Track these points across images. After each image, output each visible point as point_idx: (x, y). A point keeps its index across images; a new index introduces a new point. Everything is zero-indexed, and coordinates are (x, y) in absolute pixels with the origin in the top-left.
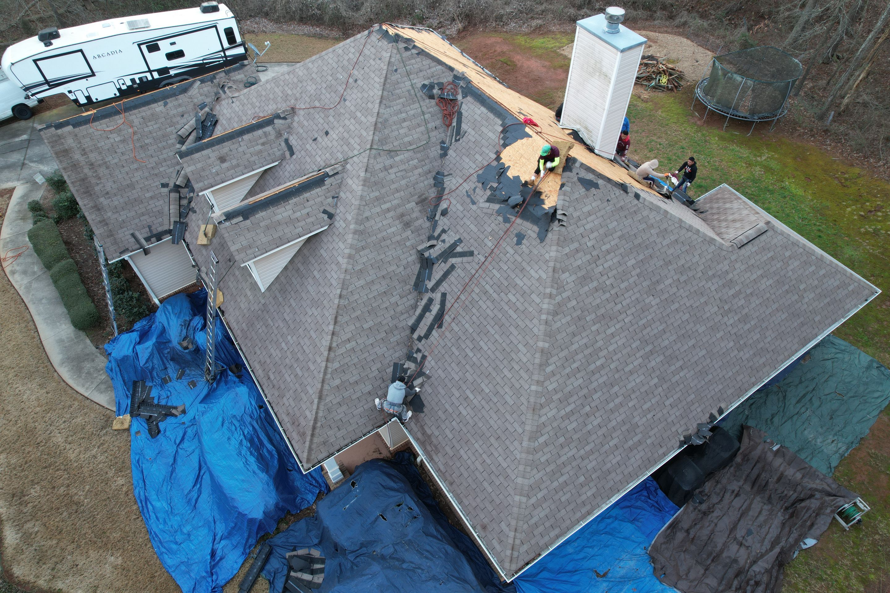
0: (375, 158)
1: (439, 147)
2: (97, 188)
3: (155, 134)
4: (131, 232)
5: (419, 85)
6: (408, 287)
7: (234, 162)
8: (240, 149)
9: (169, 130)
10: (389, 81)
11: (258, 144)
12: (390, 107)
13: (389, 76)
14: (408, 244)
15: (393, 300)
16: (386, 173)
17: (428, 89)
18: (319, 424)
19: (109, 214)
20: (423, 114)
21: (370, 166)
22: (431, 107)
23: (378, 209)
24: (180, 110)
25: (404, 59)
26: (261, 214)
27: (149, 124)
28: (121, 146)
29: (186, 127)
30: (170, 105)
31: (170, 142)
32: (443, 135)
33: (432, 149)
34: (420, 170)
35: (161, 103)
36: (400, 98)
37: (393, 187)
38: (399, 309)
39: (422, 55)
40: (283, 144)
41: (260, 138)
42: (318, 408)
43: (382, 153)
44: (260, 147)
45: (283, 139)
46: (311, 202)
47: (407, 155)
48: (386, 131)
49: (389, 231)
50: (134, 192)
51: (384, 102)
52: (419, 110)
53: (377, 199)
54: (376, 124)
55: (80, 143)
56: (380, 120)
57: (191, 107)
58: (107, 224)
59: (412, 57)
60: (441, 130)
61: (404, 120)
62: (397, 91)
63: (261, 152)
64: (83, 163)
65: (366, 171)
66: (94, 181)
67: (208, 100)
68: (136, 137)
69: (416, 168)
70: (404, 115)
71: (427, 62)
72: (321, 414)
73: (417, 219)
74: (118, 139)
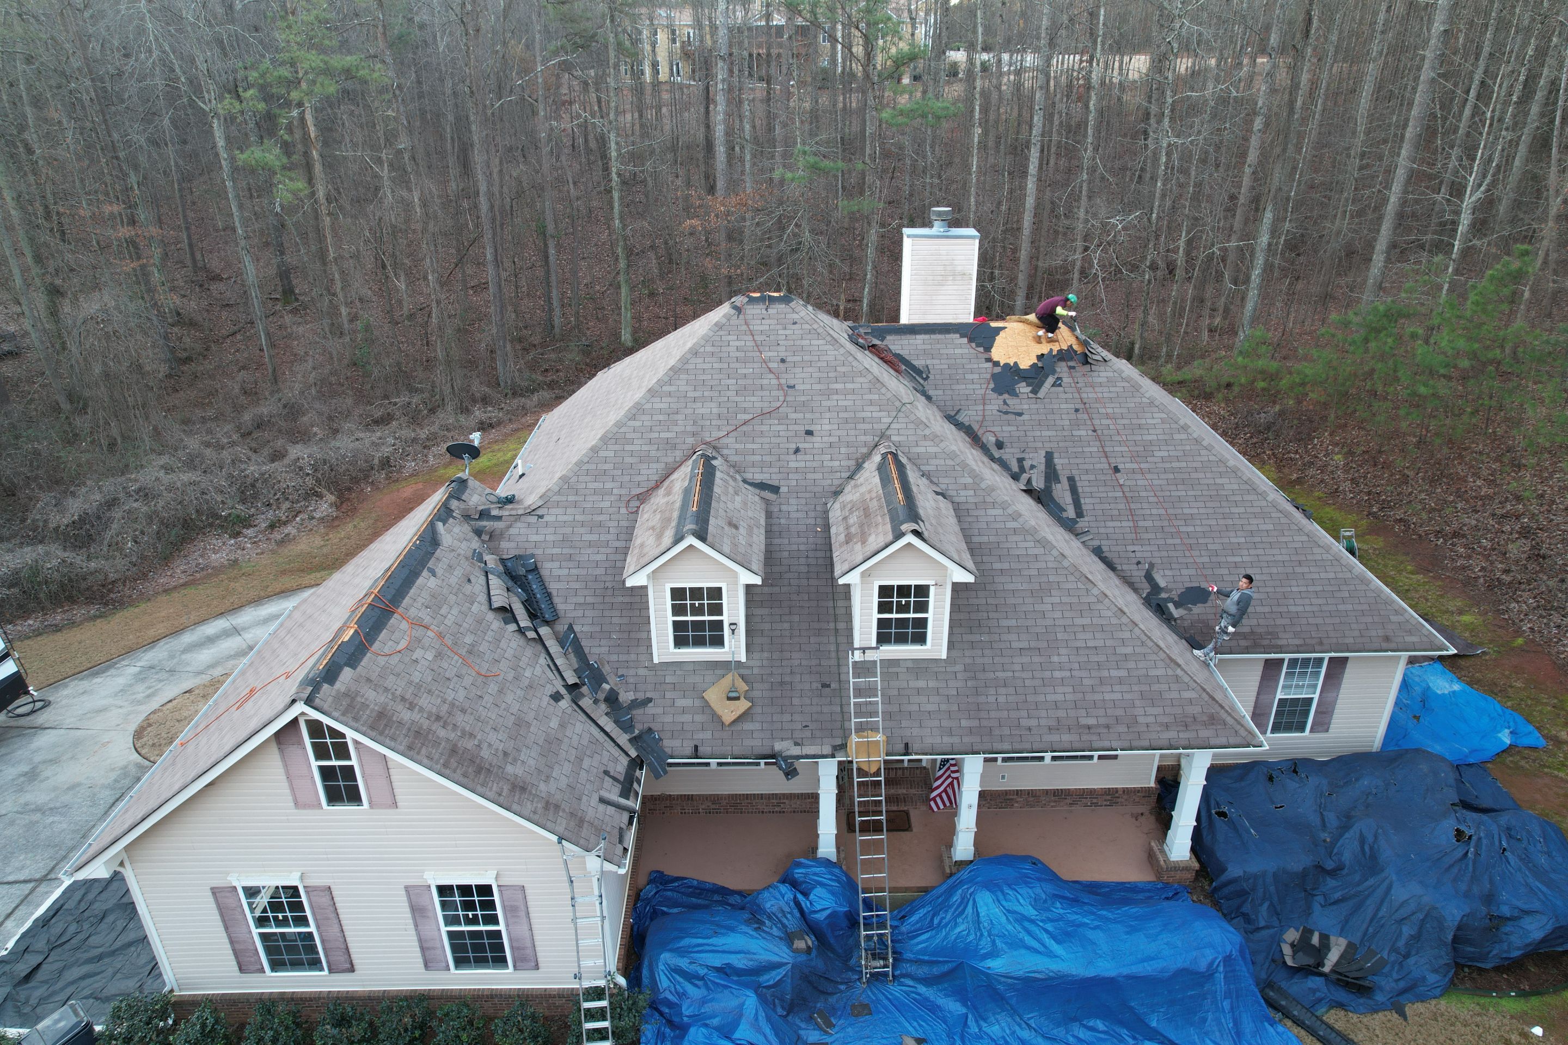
1: (918, 393)
2: (485, 753)
3: (466, 625)
4: (596, 797)
5: (847, 338)
6: (1061, 529)
7: (744, 524)
8: (730, 507)
9: (475, 609)
17: (854, 341)
18: (1209, 691)
24: (458, 573)
27: (443, 612)
28: (444, 665)
29: (495, 592)
30: (439, 571)
31: (495, 627)
35: (425, 573)
40: (748, 487)
45: (740, 481)
55: (386, 690)
57: (465, 564)
64: (426, 724)
65: (927, 426)
66: (469, 744)
67: (475, 546)
68: (448, 642)
74: (430, 656)
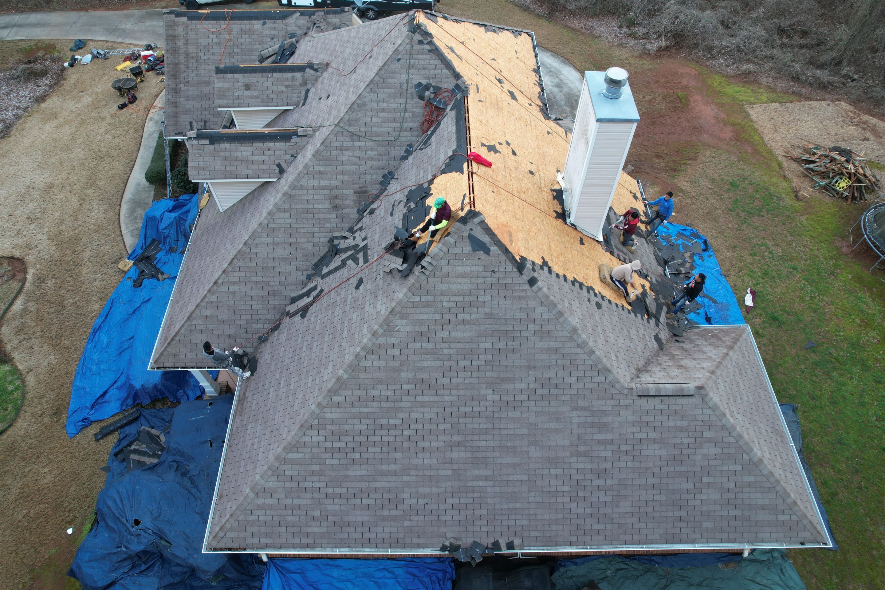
0: (336, 135)
1: (404, 148)
2: (183, 75)
3: (244, 47)
4: (191, 120)
5: (415, 82)
6: (308, 263)
7: (256, 93)
8: (266, 84)
9: (256, 47)
10: (386, 67)
11: (282, 85)
12: (375, 93)
13: (389, 62)
14: (328, 225)
15: (289, 268)
16: (340, 153)
17: (422, 88)
18: (177, 338)
19: (182, 99)
20: (405, 110)
21: (328, 141)
22: (416, 107)
23: (315, 183)
24: (273, 32)
25: (413, 51)
26: (225, 145)
27: (244, 36)
28: (215, 47)
29: (270, 49)
30: (267, 26)
31: (253, 57)
32: (415, 138)
33: (397, 148)
34: (374, 163)
35: (261, 22)
36: (389, 87)
37: (340, 168)
38: (290, 279)
39: (434, 53)
40: (303, 93)
41: (287, 80)
42: (183, 325)
43: (345, 133)
44: (283, 88)
45: (306, 88)
46: (271, 152)
47: (369, 144)
48: (360, 115)
49: (316, 206)
50: (207, 88)
51: (372, 86)
52: (403, 106)
53: (320, 173)
54: (353, 104)
55: (187, 34)
56: (359, 102)
57: (283, 33)
58: (177, 107)
59: (422, 52)
60: (415, 133)
61: (383, 110)
62: (391, 81)
63: (282, 92)
64: (182, 51)
65: (322, 143)
66: (183, 68)
67: (299, 32)
68: (229, 44)
69: (371, 159)
70: (385, 105)
71: (436, 62)
72: (183, 331)
73: (348, 206)
74: (215, 40)
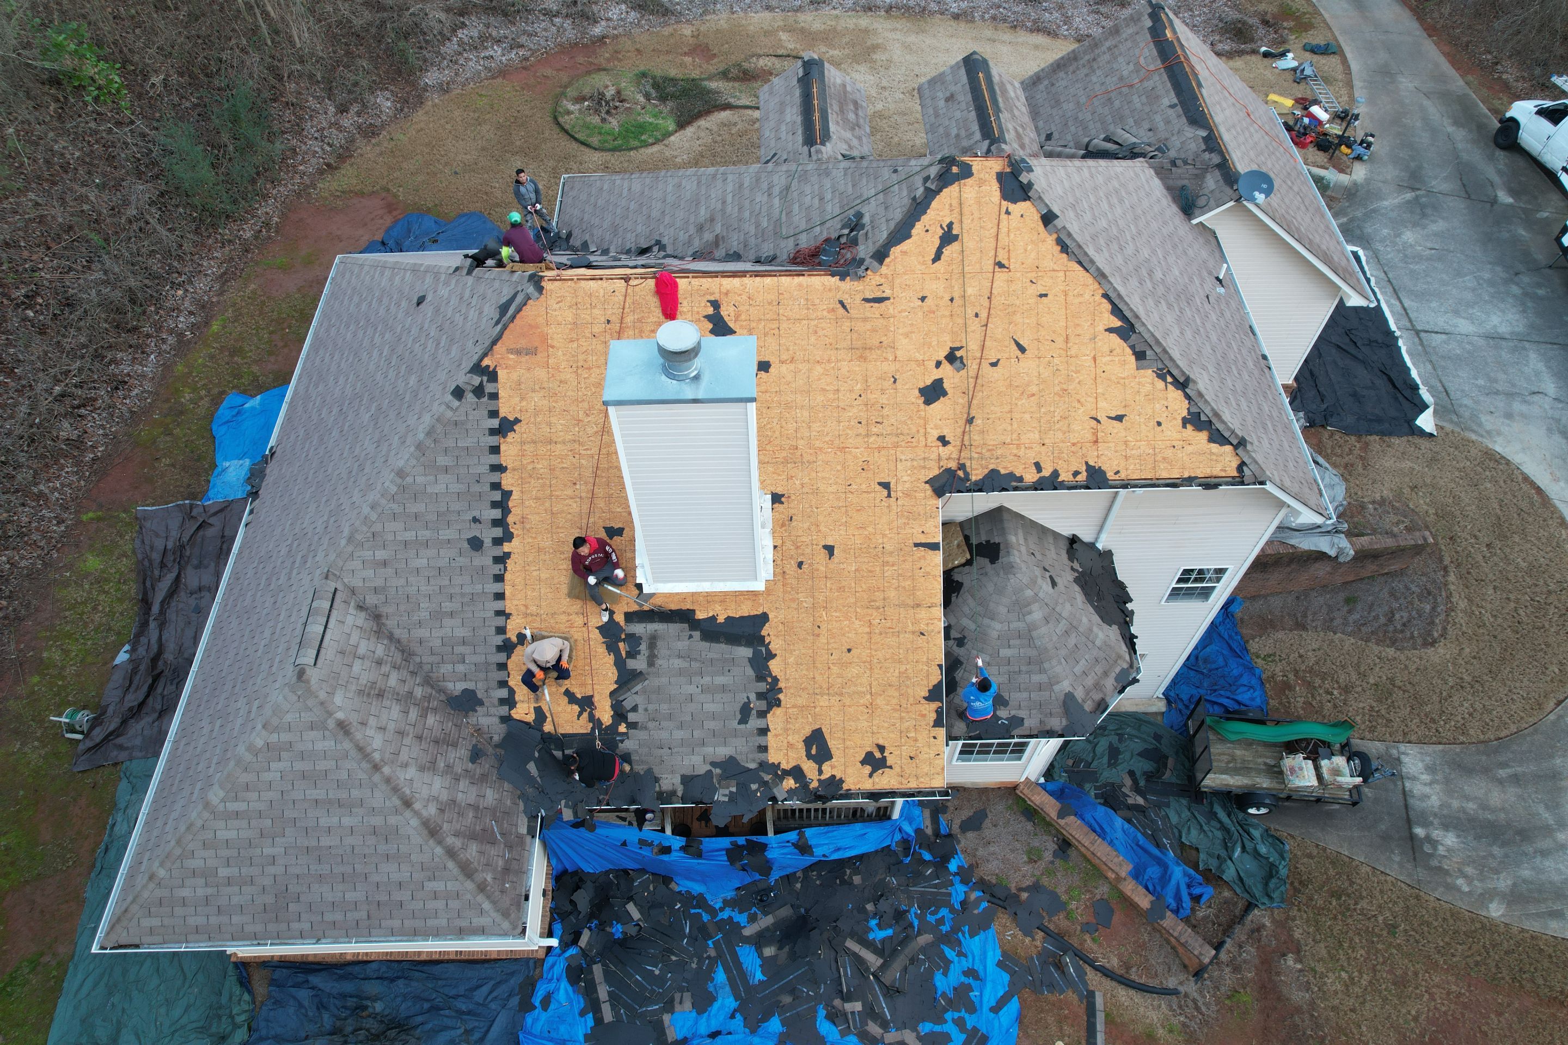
3: (1126, 107)
5: (864, 209)
7: (943, 111)
8: (957, 113)
9: (1130, 120)
15: (639, 226)
16: (765, 190)
17: (853, 221)
20: (823, 223)
23: (730, 189)
24: (1161, 124)
25: (911, 178)
27: (1143, 97)
28: (1115, 79)
30: (1171, 111)
31: (1110, 126)
33: (772, 245)
34: (753, 232)
35: (1175, 101)
36: (854, 185)
37: (747, 203)
44: (954, 133)
47: (777, 212)
52: (829, 217)
55: (1127, 40)
57: (1163, 135)
61: (822, 199)
68: (1124, 89)
74: (1125, 73)
